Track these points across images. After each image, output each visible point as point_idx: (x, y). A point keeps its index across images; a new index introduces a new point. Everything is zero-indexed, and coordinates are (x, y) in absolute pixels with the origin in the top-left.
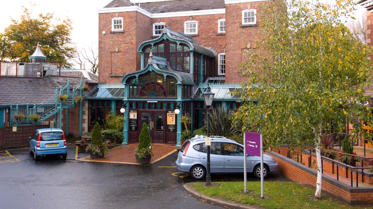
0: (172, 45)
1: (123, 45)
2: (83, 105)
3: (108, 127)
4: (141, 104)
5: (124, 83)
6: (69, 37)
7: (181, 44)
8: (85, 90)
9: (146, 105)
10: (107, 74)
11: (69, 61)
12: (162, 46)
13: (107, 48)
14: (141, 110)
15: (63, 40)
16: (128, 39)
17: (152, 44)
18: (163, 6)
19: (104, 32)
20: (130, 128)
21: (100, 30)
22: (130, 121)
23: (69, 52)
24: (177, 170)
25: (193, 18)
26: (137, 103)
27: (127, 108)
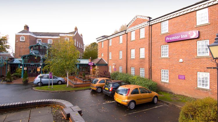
0: (41, 47)
1: (24, 46)
2: (8, 65)
3: (16, 73)
4: (28, 65)
5: (22, 58)
6: (7, 41)
7: (44, 47)
8: (8, 60)
9: (30, 66)
10: (18, 55)
11: (7, 50)
12: (37, 47)
13: (18, 46)
14: (28, 67)
15: (5, 42)
16: (26, 44)
17: (34, 46)
18: (41, 34)
19: (17, 41)
20: (24, 73)
21: (16, 40)
22: (24, 70)
23: (7, 47)
24: (34, 84)
25: (51, 39)
26: (27, 65)
27: (23, 66)
